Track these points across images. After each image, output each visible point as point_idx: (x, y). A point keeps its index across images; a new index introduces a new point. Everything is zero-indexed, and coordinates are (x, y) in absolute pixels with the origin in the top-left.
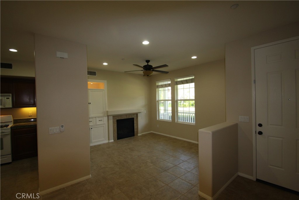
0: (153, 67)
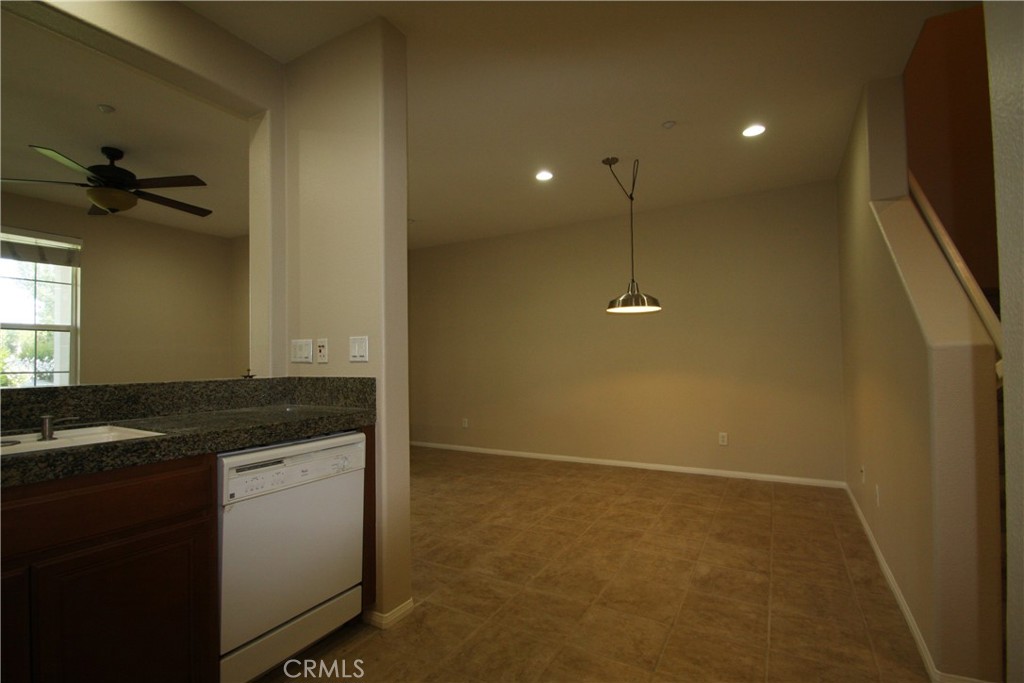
0: (138, 178)
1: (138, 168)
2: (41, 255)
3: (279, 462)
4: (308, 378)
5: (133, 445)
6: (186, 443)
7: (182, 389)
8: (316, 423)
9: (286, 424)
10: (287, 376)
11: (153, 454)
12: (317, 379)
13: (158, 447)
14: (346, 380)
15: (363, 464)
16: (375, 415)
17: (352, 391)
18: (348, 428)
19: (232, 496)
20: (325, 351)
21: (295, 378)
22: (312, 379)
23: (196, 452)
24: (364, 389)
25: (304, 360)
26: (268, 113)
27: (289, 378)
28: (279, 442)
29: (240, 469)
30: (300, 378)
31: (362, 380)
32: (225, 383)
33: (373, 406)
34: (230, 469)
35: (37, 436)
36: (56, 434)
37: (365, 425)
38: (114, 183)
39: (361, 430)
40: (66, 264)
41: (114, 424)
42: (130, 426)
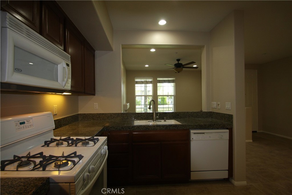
1: (183, 62)
2: (169, 81)
3: (204, 133)
4: (215, 112)
5: (175, 125)
6: (184, 126)
7: (187, 113)
8: (213, 126)
9: (205, 125)
10: (211, 111)
11: (178, 128)
12: (218, 113)
13: (179, 126)
14: (225, 114)
15: (228, 138)
16: (233, 125)
17: (226, 117)
18: (223, 127)
19: (193, 139)
20: (219, 106)
21: (212, 112)
22: (216, 113)
23: (185, 128)
24: (229, 118)
25: (214, 108)
26: (205, 46)
27: (211, 112)
28: (203, 129)
29: (194, 133)
31: (229, 115)
32: (195, 112)
33: (232, 122)
34: (192, 133)
35: (164, 120)
36: (166, 120)
37: (229, 127)
38: (179, 66)
39: (227, 129)
40: (173, 82)
41: (175, 120)
42: (177, 121)
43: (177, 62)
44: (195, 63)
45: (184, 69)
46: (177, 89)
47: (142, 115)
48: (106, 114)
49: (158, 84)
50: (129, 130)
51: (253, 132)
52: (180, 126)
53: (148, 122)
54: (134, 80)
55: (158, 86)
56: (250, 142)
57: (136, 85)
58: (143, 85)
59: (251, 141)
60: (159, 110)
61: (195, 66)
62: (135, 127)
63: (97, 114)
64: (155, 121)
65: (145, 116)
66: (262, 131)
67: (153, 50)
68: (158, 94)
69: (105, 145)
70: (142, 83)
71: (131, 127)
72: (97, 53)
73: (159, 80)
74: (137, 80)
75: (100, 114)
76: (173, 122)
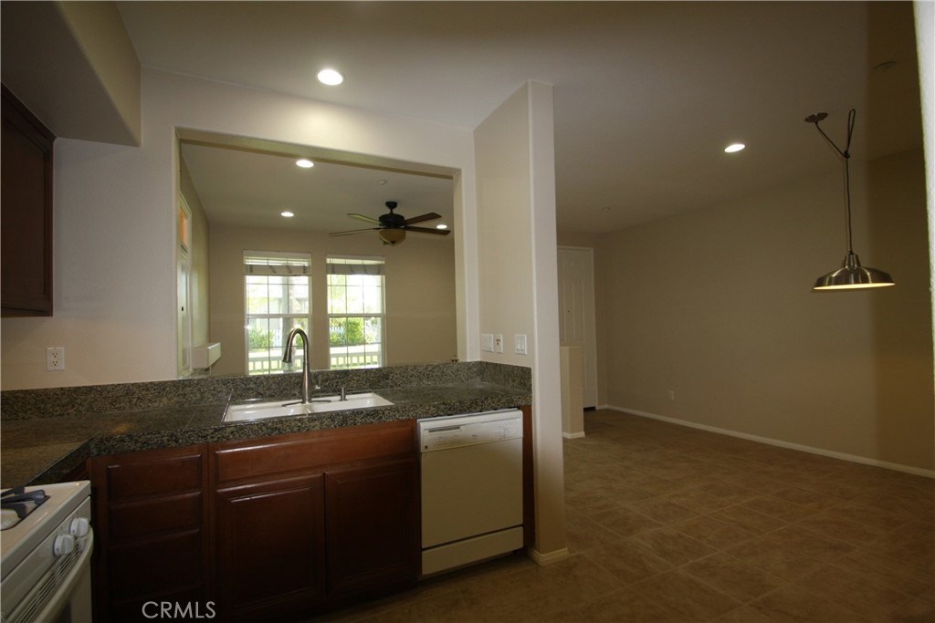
1: (405, 212)
2: (365, 270)
4: (491, 364)
6: (399, 412)
7: (413, 370)
9: (460, 402)
10: (479, 360)
11: (381, 418)
12: (496, 364)
13: (383, 413)
14: (514, 367)
15: (521, 435)
16: (531, 397)
17: (516, 377)
18: (510, 405)
19: (426, 447)
20: (501, 343)
21: (483, 362)
22: (493, 364)
23: (404, 418)
24: (522, 377)
25: (489, 349)
27: (480, 362)
28: (457, 413)
29: (431, 431)
30: (487, 363)
31: (522, 368)
32: (438, 366)
33: (529, 390)
34: (425, 430)
35: (339, 398)
36: (347, 397)
37: (523, 404)
38: (393, 224)
39: (519, 408)
40: (378, 274)
41: (375, 392)
42: (381, 395)
43: (387, 211)
44: (440, 217)
45: (409, 234)
46: (391, 295)
47: (262, 383)
48: (105, 387)
49: (329, 276)
50: (201, 441)
51: (586, 410)
52: (386, 412)
53: (284, 406)
54: (242, 260)
55: (329, 283)
56: (579, 439)
57: (250, 279)
58: (278, 279)
59: (582, 434)
60: (333, 361)
61: (442, 227)
62: (229, 430)
63: (62, 389)
64: (310, 401)
65: (274, 386)
66: (606, 406)
67: (304, 164)
68: (329, 312)
69: (79, 515)
70: (272, 271)
71: (210, 431)
72: (62, 146)
73: (333, 265)
74: (251, 261)
75: (79, 388)
76: (367, 401)
